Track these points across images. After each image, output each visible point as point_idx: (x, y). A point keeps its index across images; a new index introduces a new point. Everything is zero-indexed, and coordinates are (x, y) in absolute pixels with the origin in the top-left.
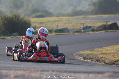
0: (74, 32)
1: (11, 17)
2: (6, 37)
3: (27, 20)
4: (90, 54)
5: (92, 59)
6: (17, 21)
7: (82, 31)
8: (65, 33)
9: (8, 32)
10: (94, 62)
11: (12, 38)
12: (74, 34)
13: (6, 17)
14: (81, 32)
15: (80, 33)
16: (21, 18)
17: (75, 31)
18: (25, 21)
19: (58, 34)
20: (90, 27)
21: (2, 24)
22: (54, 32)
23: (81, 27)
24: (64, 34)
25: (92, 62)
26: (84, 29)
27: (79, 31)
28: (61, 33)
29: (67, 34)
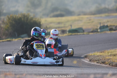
0: (89, 32)
1: (19, 17)
2: (14, 39)
3: (37, 20)
4: (98, 56)
5: (98, 61)
6: (26, 21)
7: (99, 30)
8: (79, 34)
9: (16, 33)
10: (99, 64)
11: (19, 40)
12: (88, 34)
13: (13, 17)
14: (98, 32)
15: (95, 33)
16: (30, 18)
17: (91, 30)
18: (34, 21)
19: (71, 35)
20: (107, 26)
21: (9, 24)
22: (67, 33)
23: (98, 27)
24: (77, 35)
25: (97, 64)
26: (101, 28)
27: (95, 31)
28: (74, 34)
29: (80, 34)
